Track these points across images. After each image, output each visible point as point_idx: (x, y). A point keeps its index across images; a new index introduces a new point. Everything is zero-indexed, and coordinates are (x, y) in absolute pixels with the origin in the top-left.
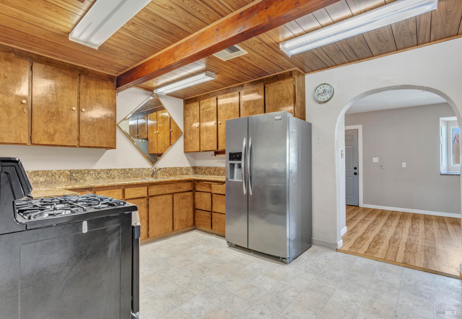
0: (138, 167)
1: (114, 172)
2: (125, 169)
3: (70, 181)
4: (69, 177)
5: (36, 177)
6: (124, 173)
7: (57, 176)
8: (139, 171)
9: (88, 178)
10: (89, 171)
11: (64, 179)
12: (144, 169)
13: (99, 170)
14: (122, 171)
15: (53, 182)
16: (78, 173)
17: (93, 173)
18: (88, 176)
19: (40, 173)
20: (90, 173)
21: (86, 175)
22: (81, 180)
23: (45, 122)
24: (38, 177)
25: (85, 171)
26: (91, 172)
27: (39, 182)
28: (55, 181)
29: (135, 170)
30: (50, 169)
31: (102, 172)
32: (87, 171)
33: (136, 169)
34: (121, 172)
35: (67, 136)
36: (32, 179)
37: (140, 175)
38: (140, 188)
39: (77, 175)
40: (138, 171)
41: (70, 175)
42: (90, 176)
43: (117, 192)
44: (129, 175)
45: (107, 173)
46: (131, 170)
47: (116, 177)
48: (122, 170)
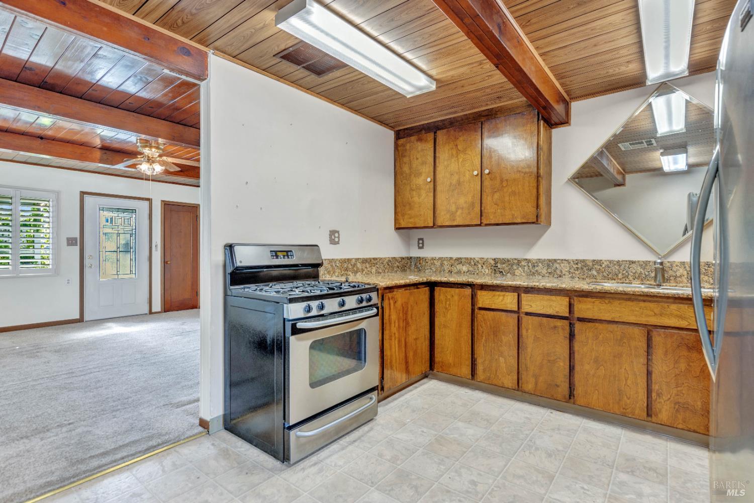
0: (616, 258)
1: (562, 265)
2: (583, 261)
3: (495, 274)
4: (493, 268)
5: (459, 265)
6: (582, 268)
7: (480, 266)
8: (620, 266)
9: (517, 272)
10: (519, 262)
11: (487, 270)
12: (633, 262)
13: (534, 260)
14: (577, 264)
15: (476, 273)
16: (504, 263)
17: (526, 264)
18: (518, 269)
19: (463, 260)
20: (520, 264)
21: (515, 267)
22: (509, 274)
23: (447, 199)
24: (461, 265)
25: (514, 261)
26: (523, 263)
27: (462, 272)
28: (477, 272)
29: (608, 262)
30: (472, 256)
31: (540, 264)
32: (516, 261)
33: (610, 262)
34: (575, 266)
35: (469, 213)
36: (456, 267)
37: (620, 276)
38: (553, 298)
39: (504, 265)
40: (617, 268)
41: (494, 265)
42: (520, 269)
43: (509, 297)
44: (594, 273)
45: (548, 265)
46: (599, 262)
47: (564, 275)
48: (577, 262)
